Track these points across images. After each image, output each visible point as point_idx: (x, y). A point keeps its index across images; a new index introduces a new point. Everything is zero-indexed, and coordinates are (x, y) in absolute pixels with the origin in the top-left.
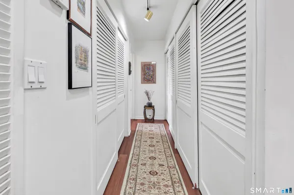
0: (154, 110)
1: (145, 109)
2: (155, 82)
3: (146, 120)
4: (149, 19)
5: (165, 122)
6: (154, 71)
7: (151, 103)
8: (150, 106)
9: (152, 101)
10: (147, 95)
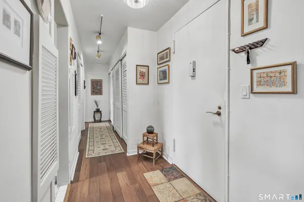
0: (101, 113)
1: (94, 114)
2: (101, 94)
3: (95, 121)
4: (99, 57)
5: (110, 121)
6: (101, 86)
7: (99, 109)
8: (98, 111)
9: (99, 107)
10: (96, 103)
